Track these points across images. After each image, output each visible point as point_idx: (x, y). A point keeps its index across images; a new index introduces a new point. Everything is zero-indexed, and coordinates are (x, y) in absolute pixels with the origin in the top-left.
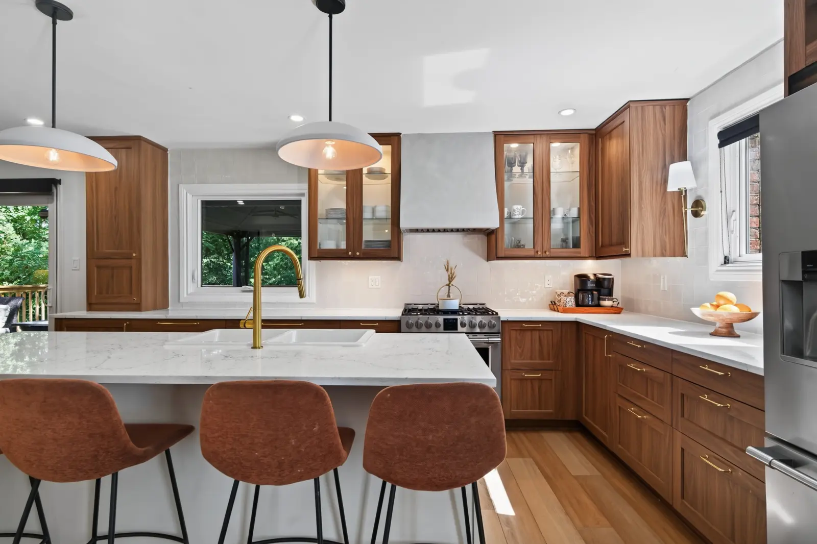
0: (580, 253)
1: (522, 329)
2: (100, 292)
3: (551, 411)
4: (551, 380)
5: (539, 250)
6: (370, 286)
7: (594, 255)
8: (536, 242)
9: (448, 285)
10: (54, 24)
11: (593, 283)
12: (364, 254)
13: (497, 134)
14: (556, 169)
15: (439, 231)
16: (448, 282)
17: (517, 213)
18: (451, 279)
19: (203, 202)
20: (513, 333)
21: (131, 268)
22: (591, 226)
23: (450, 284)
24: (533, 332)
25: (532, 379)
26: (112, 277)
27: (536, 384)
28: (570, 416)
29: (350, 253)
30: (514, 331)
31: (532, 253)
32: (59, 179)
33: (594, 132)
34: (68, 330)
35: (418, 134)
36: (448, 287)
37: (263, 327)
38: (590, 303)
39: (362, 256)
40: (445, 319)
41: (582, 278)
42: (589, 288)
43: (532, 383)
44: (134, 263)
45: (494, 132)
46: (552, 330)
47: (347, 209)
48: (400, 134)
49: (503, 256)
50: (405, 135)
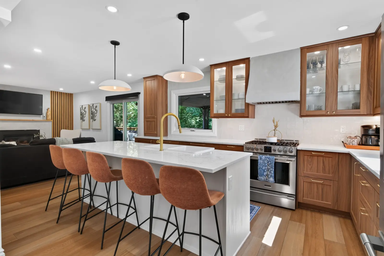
0: (360, 112)
1: (311, 155)
2: (147, 130)
3: (330, 203)
4: (331, 185)
5: (329, 111)
6: (239, 130)
7: (372, 113)
8: (327, 106)
9: (274, 130)
10: (115, 47)
11: (373, 130)
12: (233, 115)
13: (302, 49)
14: (345, 62)
15: (280, 102)
16: (274, 129)
17: (315, 91)
18: (276, 127)
19: (179, 96)
20: (306, 157)
21: (155, 121)
22: (369, 95)
23: (275, 129)
24: (319, 158)
25: (317, 183)
26: (150, 124)
27: (320, 187)
28: (343, 208)
29: (226, 115)
30: (307, 156)
31: (324, 113)
32: (140, 92)
33: (374, 35)
34: (138, 142)
35: (259, 56)
36: (274, 131)
37: (164, 143)
38: (370, 143)
39: (232, 116)
40: (265, 147)
41: (366, 128)
42: (370, 134)
43: (317, 186)
44: (155, 120)
45: (300, 48)
46: (332, 157)
47: (226, 95)
48: (250, 58)
49: (305, 115)
50: (252, 58)
